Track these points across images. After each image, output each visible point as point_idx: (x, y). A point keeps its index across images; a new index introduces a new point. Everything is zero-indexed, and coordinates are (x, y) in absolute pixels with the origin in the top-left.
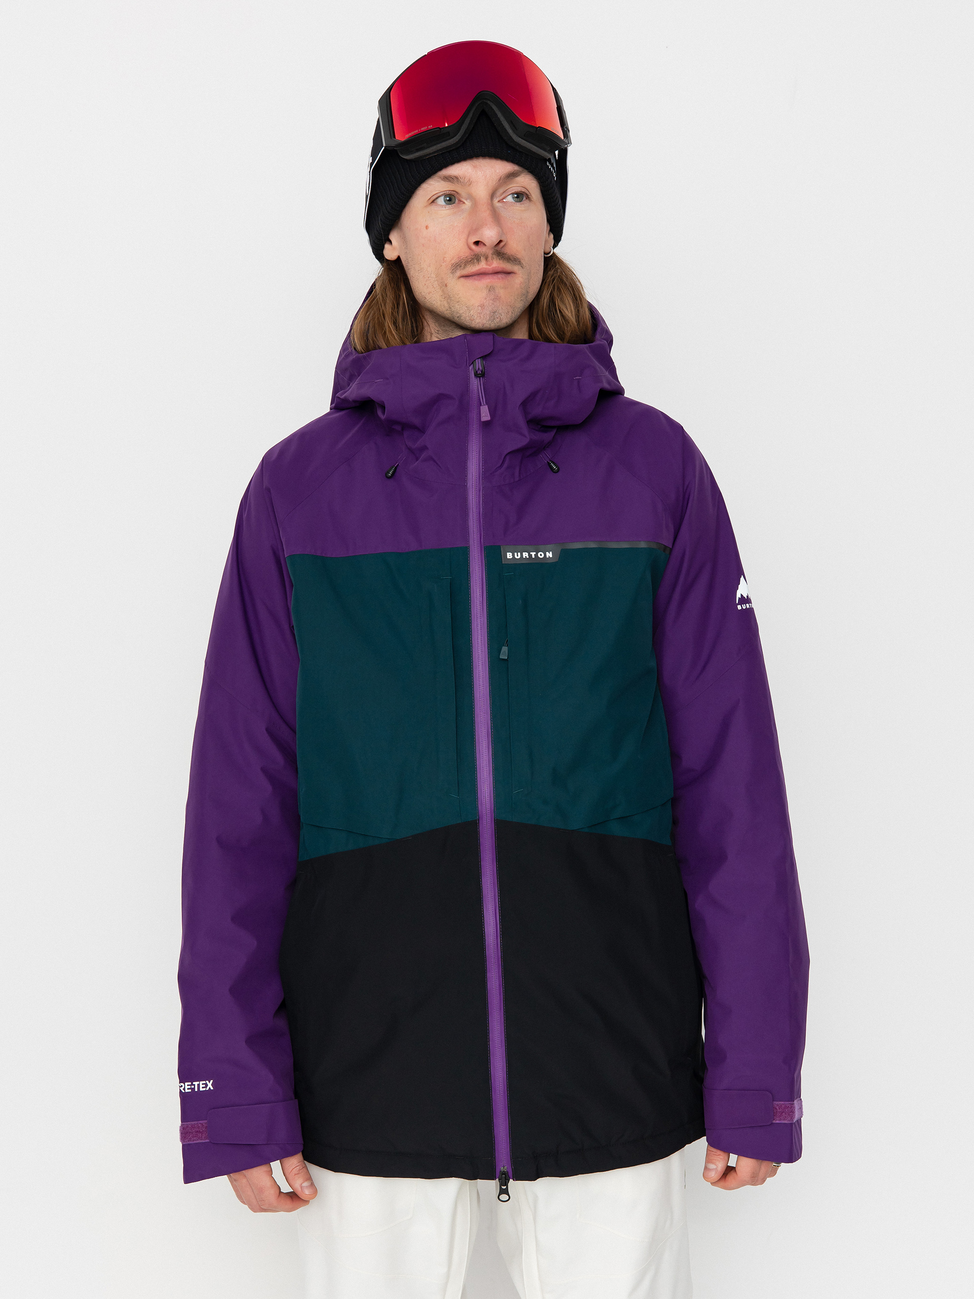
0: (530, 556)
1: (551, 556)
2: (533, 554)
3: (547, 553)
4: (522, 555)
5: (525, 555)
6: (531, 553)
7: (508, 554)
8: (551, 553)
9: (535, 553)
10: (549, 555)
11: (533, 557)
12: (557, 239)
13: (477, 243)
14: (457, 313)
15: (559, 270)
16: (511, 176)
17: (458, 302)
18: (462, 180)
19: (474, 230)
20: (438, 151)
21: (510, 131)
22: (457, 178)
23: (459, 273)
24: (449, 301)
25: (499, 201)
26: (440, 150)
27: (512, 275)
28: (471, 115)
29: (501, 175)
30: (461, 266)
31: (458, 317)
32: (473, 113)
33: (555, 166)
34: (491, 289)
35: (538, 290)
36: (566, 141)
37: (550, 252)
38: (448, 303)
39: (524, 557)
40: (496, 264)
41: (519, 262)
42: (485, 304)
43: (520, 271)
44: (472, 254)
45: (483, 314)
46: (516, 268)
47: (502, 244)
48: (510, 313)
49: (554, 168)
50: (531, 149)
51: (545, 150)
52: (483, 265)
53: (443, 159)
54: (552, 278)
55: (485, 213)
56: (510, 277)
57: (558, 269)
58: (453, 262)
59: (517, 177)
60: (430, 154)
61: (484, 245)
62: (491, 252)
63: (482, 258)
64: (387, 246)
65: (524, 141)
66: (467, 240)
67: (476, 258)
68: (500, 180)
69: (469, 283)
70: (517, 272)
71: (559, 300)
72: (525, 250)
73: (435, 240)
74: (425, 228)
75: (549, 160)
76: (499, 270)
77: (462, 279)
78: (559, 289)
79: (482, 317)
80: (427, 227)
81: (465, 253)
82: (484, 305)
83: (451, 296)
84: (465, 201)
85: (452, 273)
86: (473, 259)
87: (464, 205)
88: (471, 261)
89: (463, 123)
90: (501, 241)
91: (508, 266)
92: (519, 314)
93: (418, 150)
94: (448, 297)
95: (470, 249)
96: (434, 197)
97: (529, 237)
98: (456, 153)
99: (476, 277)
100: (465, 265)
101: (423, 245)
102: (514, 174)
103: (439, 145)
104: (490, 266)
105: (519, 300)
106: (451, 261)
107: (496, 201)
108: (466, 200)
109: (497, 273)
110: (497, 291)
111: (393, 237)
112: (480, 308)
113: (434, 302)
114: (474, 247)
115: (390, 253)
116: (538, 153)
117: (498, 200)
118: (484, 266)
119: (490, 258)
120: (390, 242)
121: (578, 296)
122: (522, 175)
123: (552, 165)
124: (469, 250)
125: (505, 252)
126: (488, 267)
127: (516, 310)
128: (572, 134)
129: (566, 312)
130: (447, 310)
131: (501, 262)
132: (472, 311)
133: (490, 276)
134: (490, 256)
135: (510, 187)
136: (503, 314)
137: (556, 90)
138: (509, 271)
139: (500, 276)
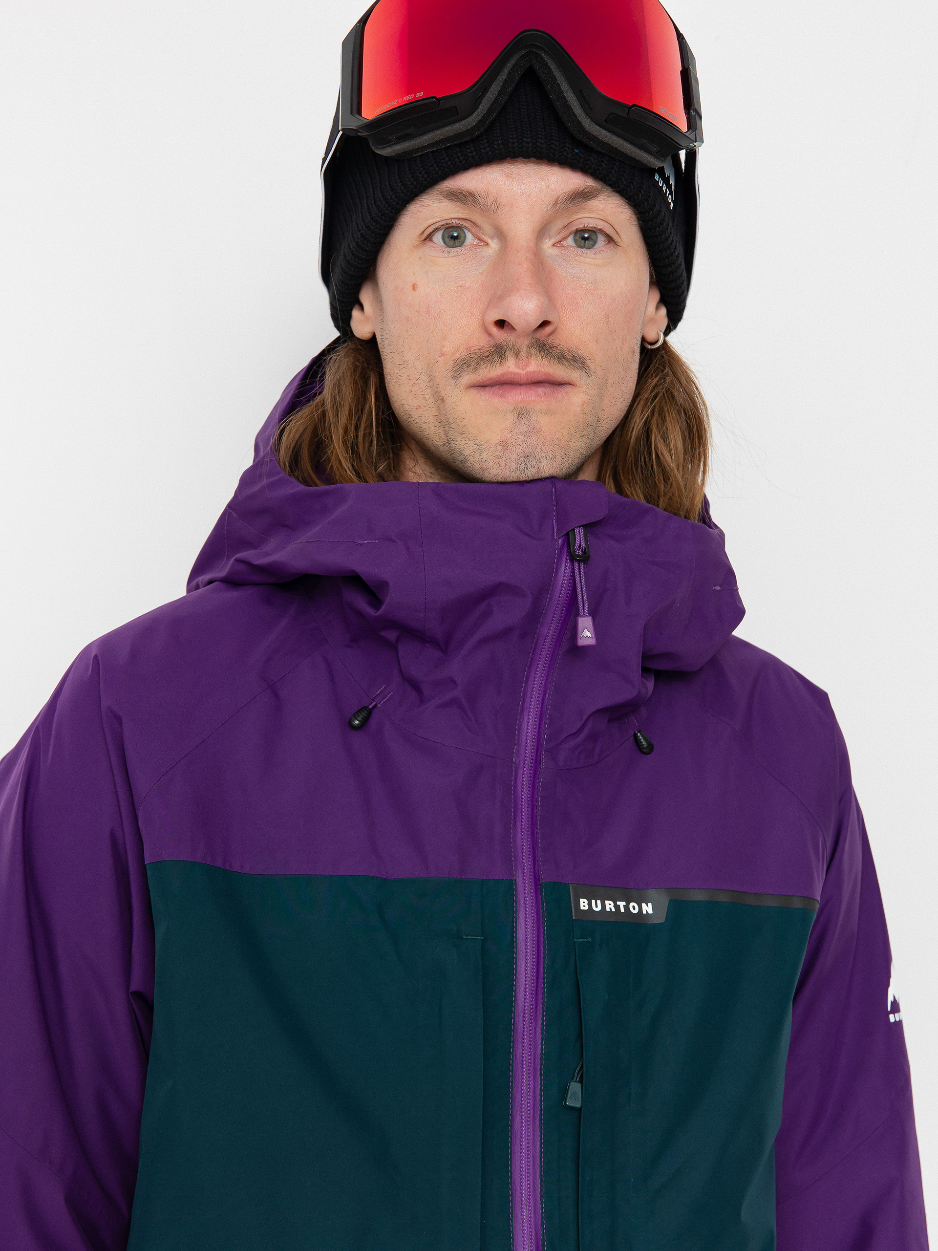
0: (617, 907)
1: (650, 911)
2: (622, 904)
3: (644, 905)
4: (603, 905)
5: (609, 905)
6: (618, 903)
7: (582, 900)
8: (650, 905)
9: (624, 903)
10: (648, 909)
11: (622, 910)
12: (674, 317)
13: (501, 324)
14: (461, 454)
15: (668, 380)
16: (580, 196)
17: (462, 434)
18: (481, 201)
19: (498, 297)
20: (437, 143)
21: (578, 111)
22: (472, 195)
23: (467, 378)
24: (447, 429)
25: (554, 245)
26: (442, 141)
27: (567, 389)
28: (503, 76)
29: (559, 194)
30: (468, 366)
31: (461, 461)
32: (509, 73)
33: (672, 181)
34: (522, 414)
35: (623, 414)
36: (692, 136)
37: (657, 342)
38: (446, 433)
39: (608, 910)
40: (537, 366)
41: (583, 363)
42: (510, 441)
43: (583, 382)
44: (492, 343)
45: (504, 459)
46: (574, 375)
47: (548, 329)
48: (559, 458)
49: (669, 187)
50: (619, 148)
51: (650, 152)
52: (510, 367)
53: (447, 159)
54: (653, 394)
55: (521, 267)
56: (562, 392)
57: (667, 375)
58: (457, 356)
59: (590, 199)
60: (424, 148)
61: (513, 328)
62: (526, 342)
63: (508, 353)
64: (356, 313)
65: (605, 131)
66: (484, 314)
67: (499, 352)
68: (556, 203)
69: (484, 398)
70: (577, 383)
71: (659, 437)
72: (597, 341)
73: (428, 313)
74: (411, 289)
75: (661, 171)
76: (541, 377)
77: (473, 391)
78: (661, 413)
79: (502, 464)
80: (414, 287)
81: (480, 342)
82: (507, 443)
83: (451, 420)
84: (489, 241)
85: (454, 378)
86: (491, 354)
87: (485, 248)
88: (488, 356)
89: (485, 90)
90: (545, 324)
91: (559, 371)
92: (576, 461)
93: (400, 140)
94: (444, 422)
95: (490, 335)
96: (430, 230)
97: (607, 316)
98: (473, 149)
99: (495, 389)
100: (478, 364)
101: (407, 320)
102: (586, 193)
103: (438, 132)
104: (522, 369)
105: (578, 435)
106: (453, 354)
107: (547, 244)
108: (492, 238)
109: (537, 383)
110: (534, 419)
111: (366, 296)
112: (499, 448)
113: (424, 426)
114: (494, 330)
115: (361, 326)
116: (633, 155)
117: (552, 241)
118: (511, 369)
119: (523, 354)
120: (362, 307)
121: (695, 430)
122: (602, 197)
123: (666, 181)
124: (487, 337)
125: (556, 342)
126: (518, 371)
127: (572, 454)
128: (706, 124)
129: (668, 458)
130: (444, 445)
131: (545, 362)
132: (485, 453)
133: (523, 390)
134: (524, 349)
135: (579, 217)
136: (544, 460)
137: (683, 38)
138: (560, 380)
139: (541, 390)
